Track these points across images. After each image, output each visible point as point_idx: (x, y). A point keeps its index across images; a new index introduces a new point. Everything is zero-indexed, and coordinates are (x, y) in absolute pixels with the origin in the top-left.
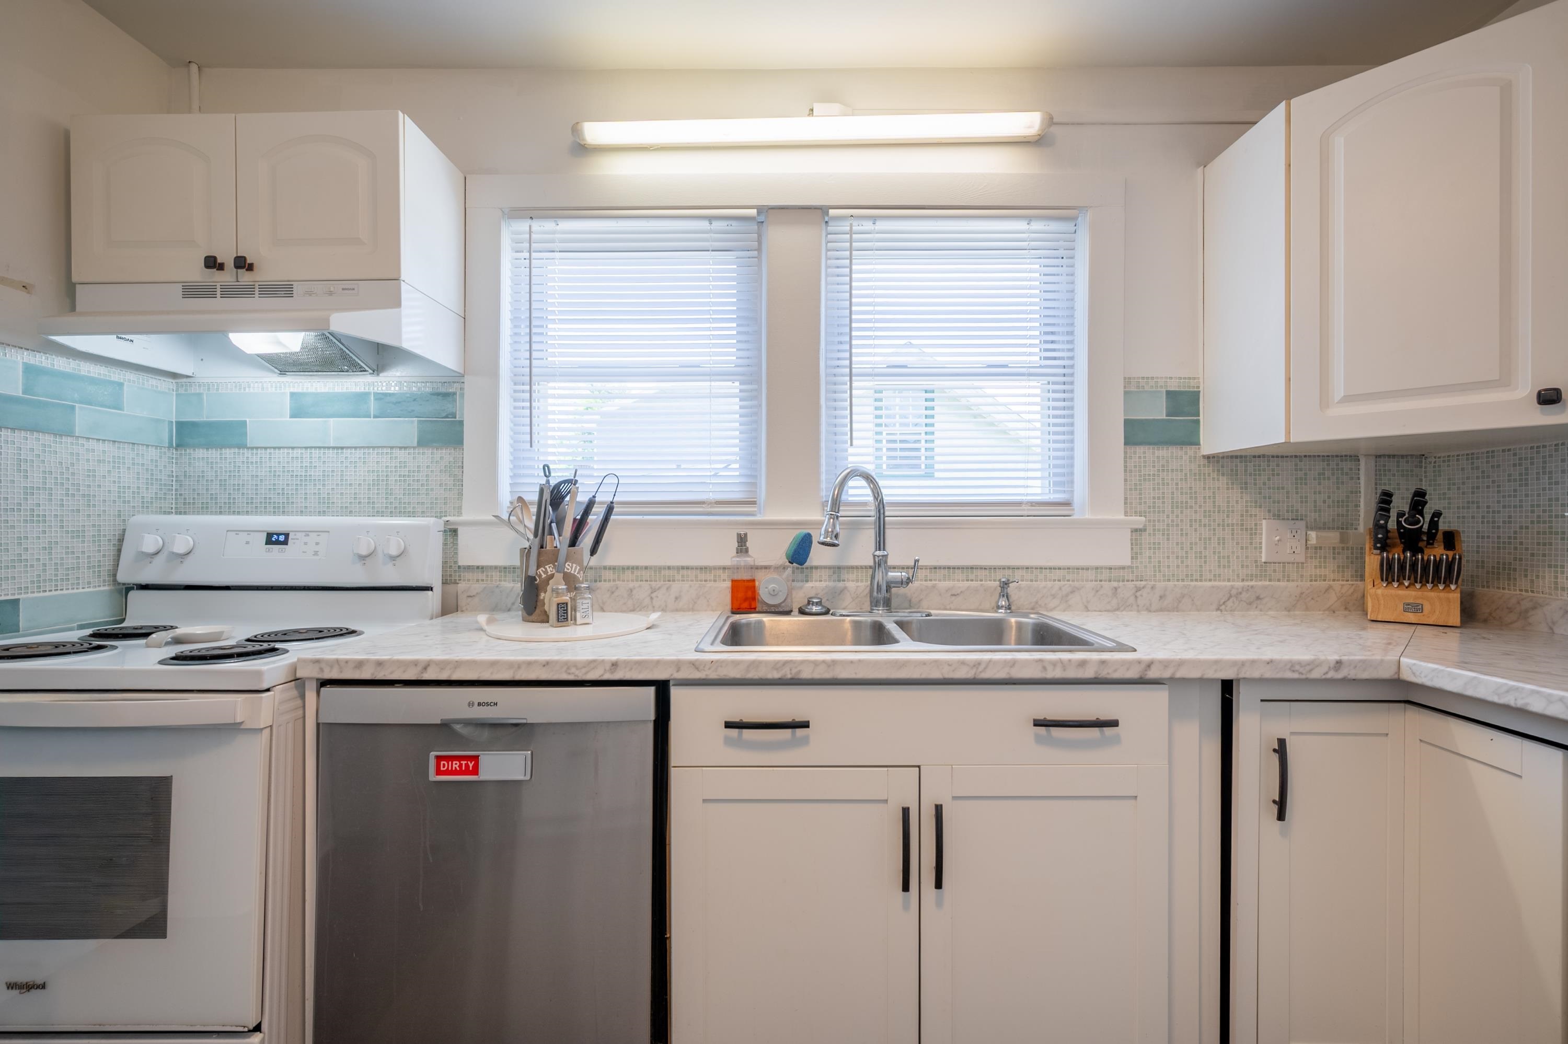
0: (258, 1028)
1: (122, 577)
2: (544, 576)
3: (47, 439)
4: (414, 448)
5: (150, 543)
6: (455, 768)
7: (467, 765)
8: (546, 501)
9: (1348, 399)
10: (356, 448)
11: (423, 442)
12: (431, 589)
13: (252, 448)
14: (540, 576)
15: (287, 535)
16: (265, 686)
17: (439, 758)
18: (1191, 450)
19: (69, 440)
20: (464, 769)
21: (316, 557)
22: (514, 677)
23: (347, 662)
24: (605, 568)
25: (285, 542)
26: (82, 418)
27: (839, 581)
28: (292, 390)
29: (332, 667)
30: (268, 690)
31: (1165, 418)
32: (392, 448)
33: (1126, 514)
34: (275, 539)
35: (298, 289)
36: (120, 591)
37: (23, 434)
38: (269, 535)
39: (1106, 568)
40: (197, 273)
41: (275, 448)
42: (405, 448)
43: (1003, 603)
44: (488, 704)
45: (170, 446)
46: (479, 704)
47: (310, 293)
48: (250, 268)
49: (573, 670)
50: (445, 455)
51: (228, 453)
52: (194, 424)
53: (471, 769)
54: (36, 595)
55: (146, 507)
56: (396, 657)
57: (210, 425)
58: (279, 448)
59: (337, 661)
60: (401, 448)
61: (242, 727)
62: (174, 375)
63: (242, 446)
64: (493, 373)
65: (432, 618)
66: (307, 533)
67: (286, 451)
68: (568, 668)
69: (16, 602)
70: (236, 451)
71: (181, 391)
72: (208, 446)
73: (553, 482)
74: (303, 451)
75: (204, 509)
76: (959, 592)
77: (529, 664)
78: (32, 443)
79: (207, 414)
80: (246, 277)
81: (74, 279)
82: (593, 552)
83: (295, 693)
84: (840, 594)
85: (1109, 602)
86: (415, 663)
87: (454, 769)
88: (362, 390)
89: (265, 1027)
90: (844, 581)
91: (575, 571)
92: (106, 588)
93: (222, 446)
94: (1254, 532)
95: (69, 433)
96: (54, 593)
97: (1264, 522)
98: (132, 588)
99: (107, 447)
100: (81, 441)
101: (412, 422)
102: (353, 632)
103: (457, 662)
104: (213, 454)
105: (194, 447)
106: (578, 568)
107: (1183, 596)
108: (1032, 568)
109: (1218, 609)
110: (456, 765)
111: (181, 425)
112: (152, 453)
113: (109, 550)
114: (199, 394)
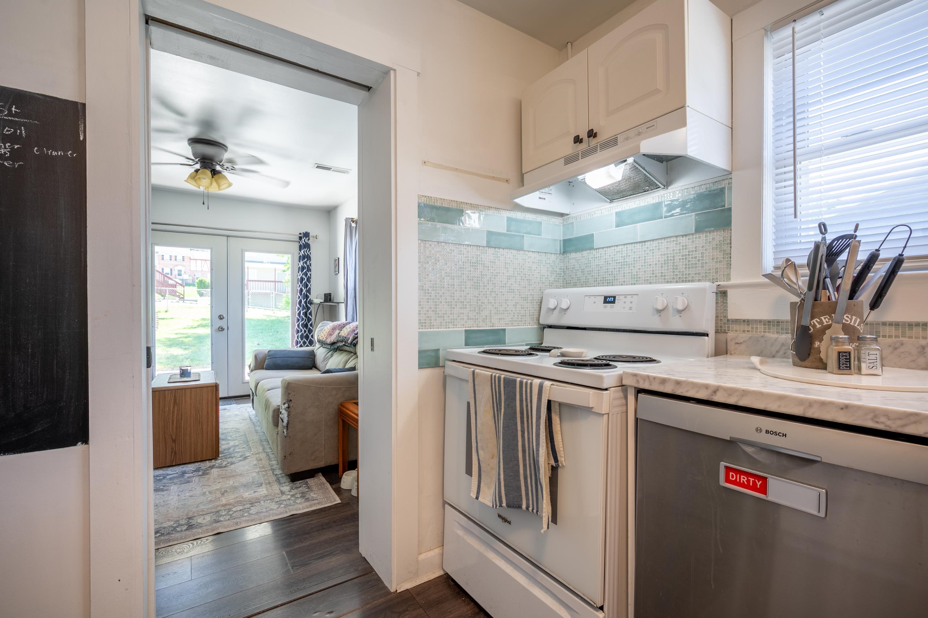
0: (601, 608)
1: (542, 322)
2: (818, 326)
3: (515, 252)
4: (692, 234)
5: (552, 303)
6: (743, 481)
7: (755, 483)
8: (822, 256)
10: (653, 240)
11: (699, 230)
12: (707, 335)
13: (596, 249)
14: (814, 326)
15: (614, 297)
16: (605, 387)
17: (728, 469)
19: (522, 252)
20: (751, 484)
21: (631, 311)
22: (804, 414)
23: (655, 378)
24: (884, 324)
25: (614, 302)
26: (528, 241)
28: (617, 210)
29: (644, 380)
30: (606, 389)
32: (677, 237)
34: (609, 300)
35: (620, 138)
36: (541, 328)
37: (507, 250)
38: (606, 298)
40: (569, 148)
41: (607, 247)
42: (686, 235)
44: (776, 434)
45: (560, 253)
46: (767, 432)
47: (627, 139)
48: (595, 135)
50: (718, 236)
51: (585, 253)
52: (570, 240)
53: (758, 487)
54: (511, 327)
55: (551, 286)
56: (691, 380)
57: (577, 239)
58: (610, 247)
59: (648, 376)
60: (683, 236)
61: (593, 410)
62: (562, 215)
63: (592, 249)
64: (758, 163)
65: (708, 357)
66: (625, 296)
67: (613, 248)
69: (504, 330)
70: (589, 251)
71: (565, 223)
72: (576, 251)
73: (829, 238)
74: (623, 247)
75: (575, 286)
78: (509, 254)
79: (576, 234)
80: (593, 142)
81: (523, 172)
82: (874, 305)
83: (621, 394)
86: (707, 387)
87: (742, 482)
88: (657, 201)
89: (605, 608)
91: (855, 323)
92: (536, 326)
93: (582, 250)
95: (521, 249)
96: (517, 327)
98: (545, 327)
99: (536, 255)
100: (527, 253)
101: (691, 216)
102: (652, 361)
103: (743, 391)
104: (578, 255)
105: (570, 252)
106: (858, 320)
110: (744, 479)
111: (565, 241)
112: (553, 257)
113: (536, 307)
114: (572, 223)
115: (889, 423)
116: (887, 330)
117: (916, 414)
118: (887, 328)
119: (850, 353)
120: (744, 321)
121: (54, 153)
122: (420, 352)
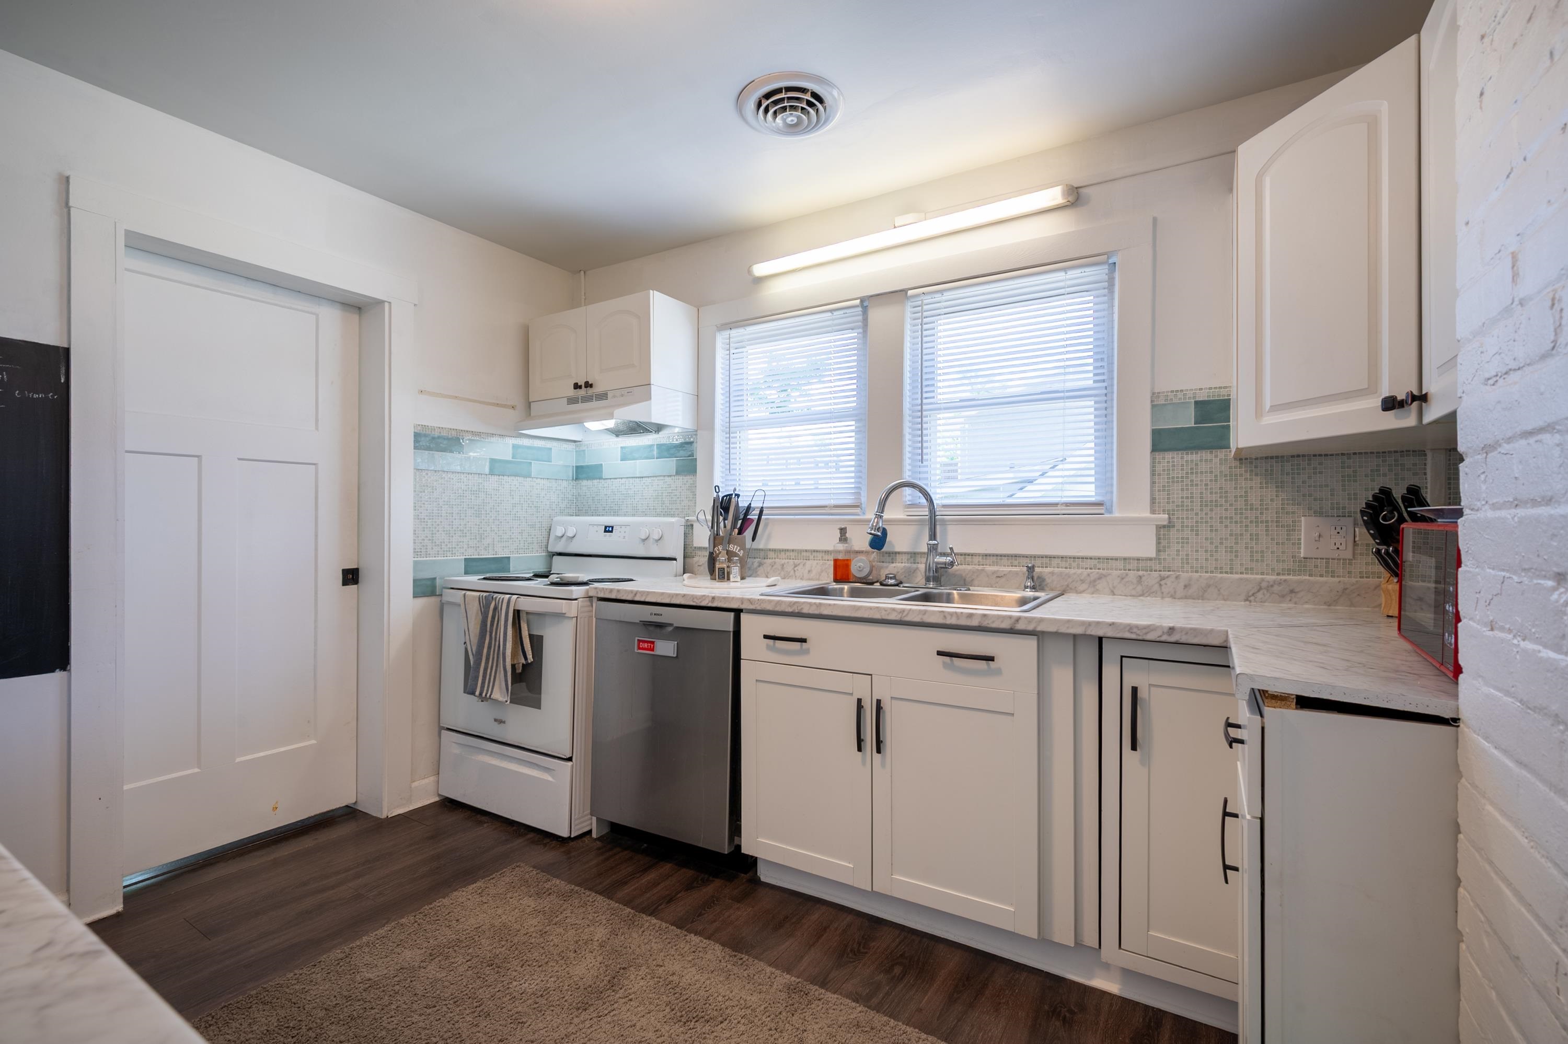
0: (570, 759)
1: (550, 549)
2: (717, 552)
3: (521, 479)
4: (674, 476)
5: (559, 531)
7: (650, 646)
8: (717, 507)
9: (1275, 408)
10: (648, 477)
11: (678, 473)
12: (675, 559)
13: (605, 479)
14: (716, 552)
15: (612, 527)
16: (574, 597)
17: (639, 641)
18: (1221, 454)
19: (530, 479)
20: (649, 648)
21: (624, 540)
22: (670, 602)
23: (606, 589)
24: (770, 550)
25: (612, 532)
26: (535, 467)
27: (914, 563)
28: (622, 446)
29: (601, 591)
30: (576, 599)
31: (1193, 425)
32: (664, 476)
33: (1153, 511)
34: (608, 529)
35: (610, 395)
36: (550, 556)
37: (512, 478)
38: (606, 527)
39: (1134, 559)
40: (571, 392)
41: (614, 479)
42: (670, 476)
43: (1029, 584)
44: (658, 615)
45: (573, 479)
46: (655, 614)
47: (614, 396)
48: (591, 386)
49: (695, 600)
50: (688, 479)
51: (595, 482)
52: (582, 467)
53: (652, 648)
54: (516, 555)
55: (562, 513)
56: (625, 588)
57: (588, 467)
58: (616, 478)
59: (603, 588)
60: (668, 476)
61: (566, 615)
62: (575, 441)
63: (601, 478)
64: (711, 428)
65: (676, 576)
66: (621, 526)
67: (619, 480)
68: (693, 599)
69: (509, 558)
70: (598, 481)
71: (577, 449)
72: (588, 479)
73: (721, 495)
74: (626, 480)
75: (586, 514)
77: (677, 595)
78: (515, 482)
79: (589, 461)
80: (590, 391)
81: (530, 400)
82: (754, 539)
83: (589, 603)
84: (913, 573)
85: (1134, 589)
86: (632, 592)
87: (645, 647)
88: (651, 443)
89: (574, 759)
90: (918, 563)
91: (736, 550)
92: (544, 554)
93: (594, 479)
94: (1292, 529)
95: (528, 476)
96: (523, 555)
97: (1303, 518)
98: (554, 555)
99: (545, 482)
100: (534, 480)
101: (673, 460)
102: (632, 580)
104: (589, 483)
105: (582, 479)
106: (739, 548)
107: (1209, 586)
108: (1066, 558)
109: (1246, 600)
110: (646, 645)
111: (577, 467)
112: (565, 484)
113: (545, 534)
114: (584, 451)
115: (697, 601)
116: (771, 554)
117: (704, 596)
118: (771, 552)
119: (724, 569)
120: (704, 548)
121: (36, 396)
122: (415, 581)
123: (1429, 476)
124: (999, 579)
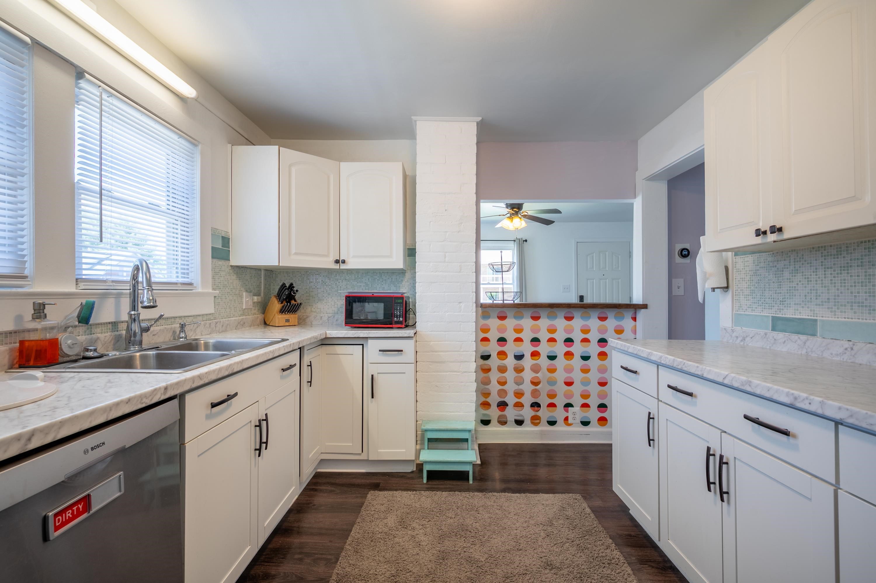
6: (69, 516)
7: (78, 509)
9: (296, 254)
18: (227, 262)
20: (75, 513)
22: (107, 419)
31: (221, 247)
33: (214, 289)
39: (206, 315)
43: (183, 335)
44: (98, 446)
46: (92, 449)
49: (144, 400)
53: (81, 510)
68: (142, 400)
76: (156, 333)
85: (208, 331)
87: (67, 518)
94: (241, 297)
97: (244, 293)
107: (228, 325)
108: (182, 317)
109: (236, 329)
110: (69, 514)
123: (262, 278)
124: (154, 336)
